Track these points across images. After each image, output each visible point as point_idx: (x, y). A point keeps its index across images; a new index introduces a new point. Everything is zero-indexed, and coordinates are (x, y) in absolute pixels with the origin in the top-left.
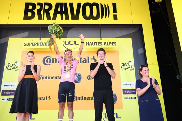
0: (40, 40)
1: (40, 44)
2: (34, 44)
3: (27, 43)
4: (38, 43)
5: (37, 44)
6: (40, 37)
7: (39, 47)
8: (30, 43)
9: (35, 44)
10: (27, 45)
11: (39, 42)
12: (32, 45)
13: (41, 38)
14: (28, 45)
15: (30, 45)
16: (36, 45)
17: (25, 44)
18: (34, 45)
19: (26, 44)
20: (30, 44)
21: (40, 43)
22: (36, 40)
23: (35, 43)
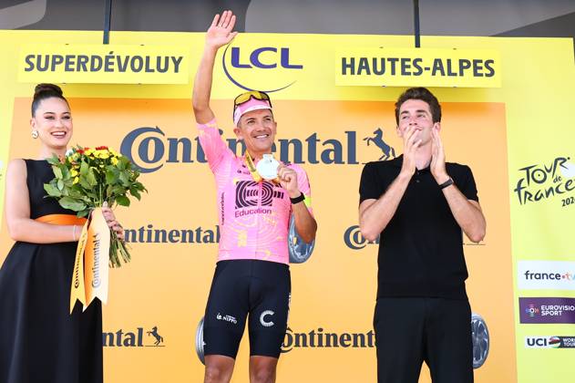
0: (106, 41)
1: (107, 63)
2: (75, 60)
3: (39, 57)
4: (93, 57)
5: (88, 65)
6: (107, 27)
7: (101, 77)
8: (54, 57)
9: (82, 62)
10: (40, 69)
11: (103, 51)
12: (67, 69)
13: (112, 34)
14: (43, 66)
15: (53, 69)
16: (85, 70)
17: (27, 60)
18: (75, 66)
19: (32, 63)
20: (54, 63)
21: (107, 58)
22: (86, 42)
23: (80, 57)
